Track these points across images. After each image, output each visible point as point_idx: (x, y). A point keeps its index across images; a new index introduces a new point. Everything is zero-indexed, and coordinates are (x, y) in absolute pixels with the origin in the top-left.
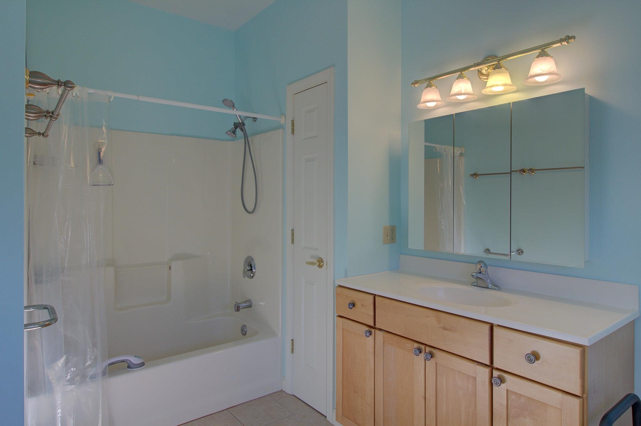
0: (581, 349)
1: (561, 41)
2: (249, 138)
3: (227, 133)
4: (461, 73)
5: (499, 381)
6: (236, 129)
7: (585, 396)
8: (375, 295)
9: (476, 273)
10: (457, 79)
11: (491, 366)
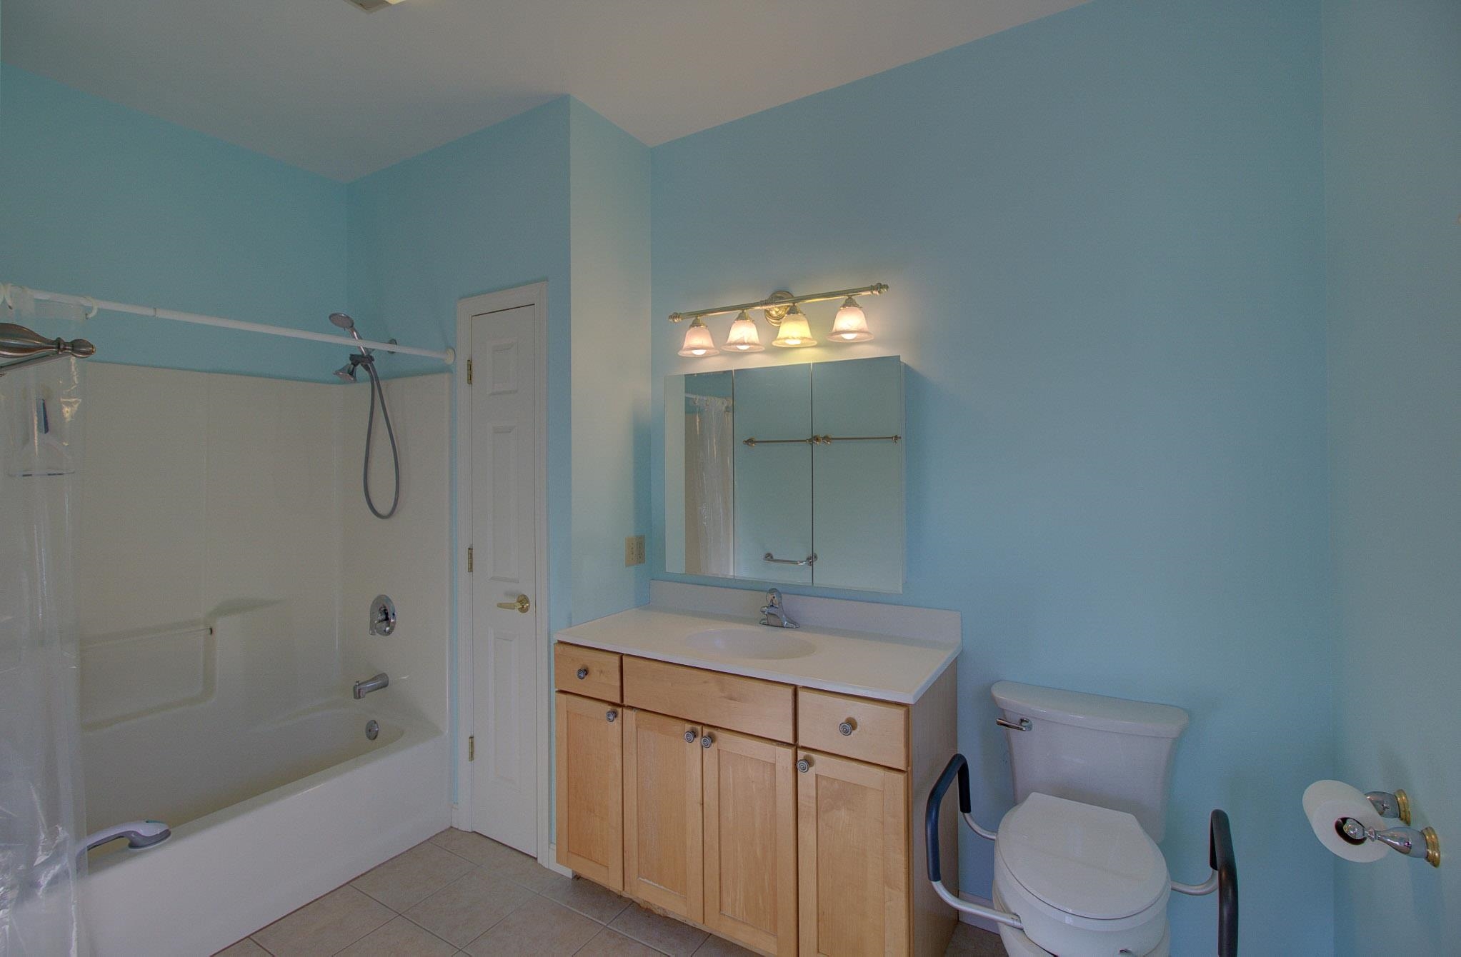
0: (904, 709)
1: (871, 289)
2: (382, 383)
3: (337, 373)
4: (742, 311)
5: (806, 764)
6: (355, 366)
7: (910, 768)
8: (623, 654)
9: (767, 607)
10: (737, 319)
11: (795, 745)
